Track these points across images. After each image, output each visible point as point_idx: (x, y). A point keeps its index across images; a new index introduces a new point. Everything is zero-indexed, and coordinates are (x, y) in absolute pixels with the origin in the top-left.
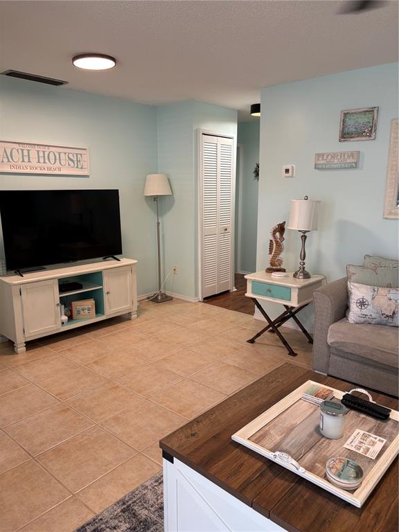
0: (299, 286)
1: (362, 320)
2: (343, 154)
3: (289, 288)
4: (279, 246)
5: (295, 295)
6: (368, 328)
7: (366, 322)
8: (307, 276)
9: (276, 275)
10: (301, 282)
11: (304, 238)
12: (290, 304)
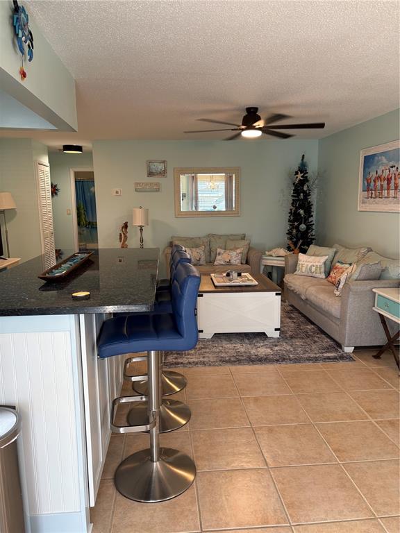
2: (151, 184)
4: (125, 236)
11: (141, 230)
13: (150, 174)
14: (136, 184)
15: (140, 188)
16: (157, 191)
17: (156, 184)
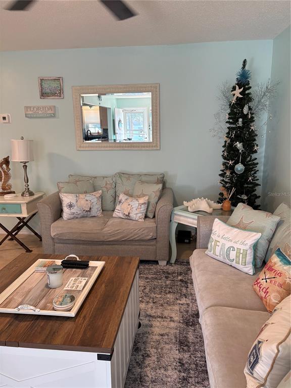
0: (27, 202)
1: (72, 216)
2: (44, 107)
3: (20, 204)
5: (24, 209)
6: (76, 221)
7: (75, 217)
8: (31, 194)
9: (7, 197)
10: (28, 199)
11: (25, 167)
12: (21, 216)
13: (43, 95)
14: (27, 108)
15: (31, 114)
16: (51, 117)
17: (50, 108)
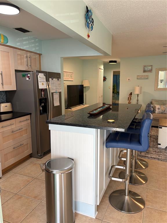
2: (144, 76)
4: (130, 98)
7: (160, 113)
11: (138, 96)
13: (145, 71)
14: (138, 76)
15: (139, 78)
16: (147, 79)
17: (147, 76)
